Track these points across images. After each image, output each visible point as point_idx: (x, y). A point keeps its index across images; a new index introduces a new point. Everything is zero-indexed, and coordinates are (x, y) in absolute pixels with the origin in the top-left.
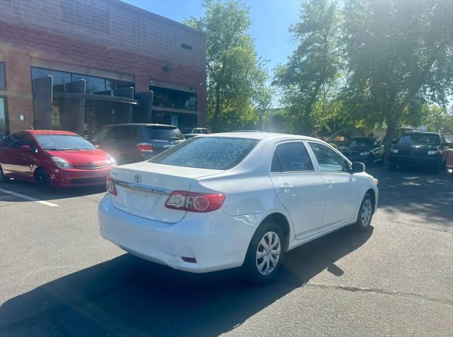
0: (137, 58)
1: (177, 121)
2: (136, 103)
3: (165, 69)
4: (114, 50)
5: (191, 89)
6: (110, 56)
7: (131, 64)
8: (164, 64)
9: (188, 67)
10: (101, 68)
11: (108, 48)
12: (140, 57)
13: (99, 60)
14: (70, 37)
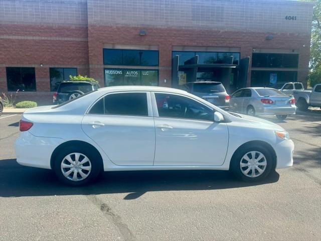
0: (244, 35)
1: (276, 78)
2: (235, 67)
3: (268, 39)
4: (226, 32)
5: (293, 51)
6: (223, 36)
7: (238, 40)
8: (267, 35)
9: (290, 34)
10: (216, 46)
11: (221, 31)
12: (245, 33)
13: (214, 40)
14: (196, 29)
